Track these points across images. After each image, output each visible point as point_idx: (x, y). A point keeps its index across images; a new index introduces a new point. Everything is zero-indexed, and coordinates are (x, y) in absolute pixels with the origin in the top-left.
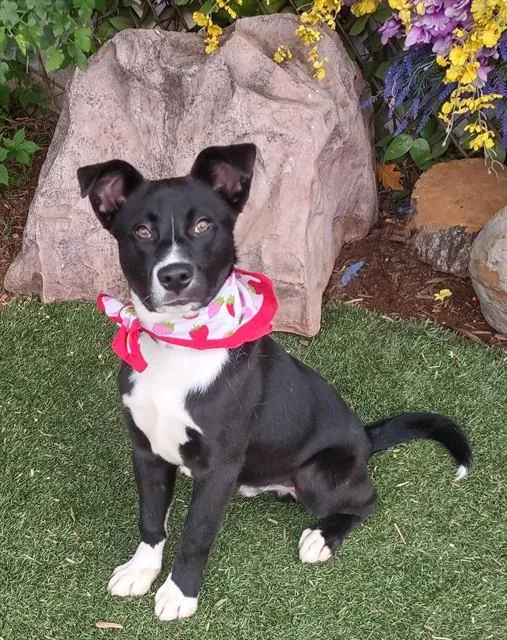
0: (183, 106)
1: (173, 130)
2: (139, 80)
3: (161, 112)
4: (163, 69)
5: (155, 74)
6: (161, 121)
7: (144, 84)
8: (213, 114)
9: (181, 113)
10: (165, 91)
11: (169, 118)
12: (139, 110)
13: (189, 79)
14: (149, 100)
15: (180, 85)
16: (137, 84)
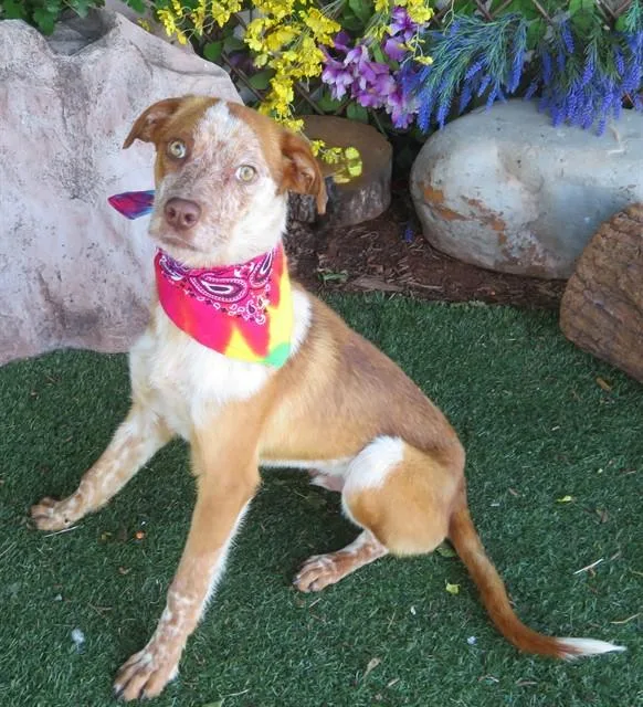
0: (87, 97)
1: (81, 128)
2: (23, 78)
3: (57, 111)
4: (54, 60)
5: (45, 67)
6: (59, 120)
7: (30, 81)
8: (130, 99)
9: (85, 106)
10: (59, 85)
11: (69, 115)
12: (25, 113)
13: (90, 67)
14: (38, 99)
15: (78, 76)
16: (19, 83)
